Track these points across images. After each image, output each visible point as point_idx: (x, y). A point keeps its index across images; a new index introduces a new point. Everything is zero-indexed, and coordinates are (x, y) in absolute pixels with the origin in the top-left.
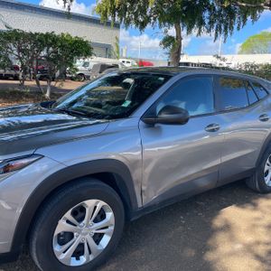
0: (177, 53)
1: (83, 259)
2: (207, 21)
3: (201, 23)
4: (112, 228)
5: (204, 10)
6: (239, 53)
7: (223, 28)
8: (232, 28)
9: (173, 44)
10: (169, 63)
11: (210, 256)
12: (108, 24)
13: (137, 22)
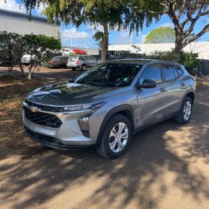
0: (105, 44)
1: (118, 150)
2: (124, 21)
3: (120, 22)
4: (127, 136)
5: (122, 13)
6: (145, 43)
7: (135, 26)
8: (141, 26)
9: (103, 38)
10: (100, 51)
11: (167, 148)
12: (53, 22)
13: (74, 21)
